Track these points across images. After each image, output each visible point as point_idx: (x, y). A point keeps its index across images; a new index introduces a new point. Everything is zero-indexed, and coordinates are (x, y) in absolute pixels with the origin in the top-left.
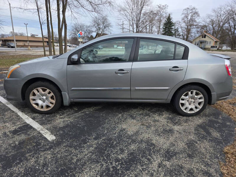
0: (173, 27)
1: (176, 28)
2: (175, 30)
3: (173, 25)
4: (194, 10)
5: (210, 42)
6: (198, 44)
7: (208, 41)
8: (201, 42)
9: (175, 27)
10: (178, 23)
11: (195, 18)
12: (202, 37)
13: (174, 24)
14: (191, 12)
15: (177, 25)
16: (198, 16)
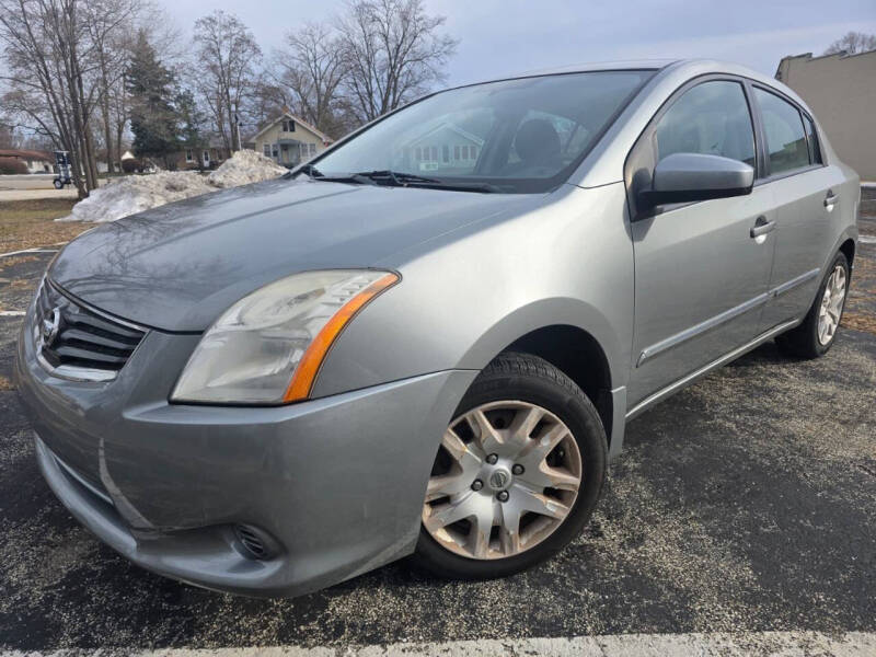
0: (168, 87)
1: (182, 91)
2: (180, 97)
3: (170, 80)
4: (235, 30)
5: (313, 145)
6: (275, 154)
7: (303, 141)
8: (286, 147)
9: (176, 88)
10: (187, 71)
11: (246, 58)
12: (285, 130)
13: (168, 72)
14: (224, 33)
15: (184, 78)
16: (256, 50)
